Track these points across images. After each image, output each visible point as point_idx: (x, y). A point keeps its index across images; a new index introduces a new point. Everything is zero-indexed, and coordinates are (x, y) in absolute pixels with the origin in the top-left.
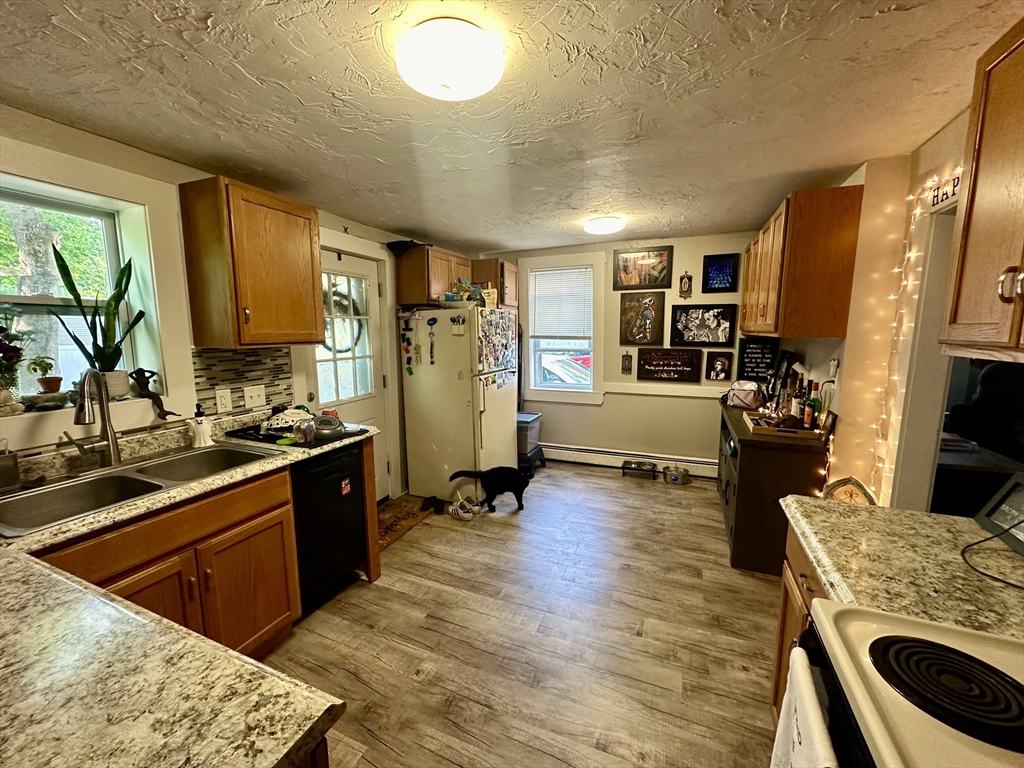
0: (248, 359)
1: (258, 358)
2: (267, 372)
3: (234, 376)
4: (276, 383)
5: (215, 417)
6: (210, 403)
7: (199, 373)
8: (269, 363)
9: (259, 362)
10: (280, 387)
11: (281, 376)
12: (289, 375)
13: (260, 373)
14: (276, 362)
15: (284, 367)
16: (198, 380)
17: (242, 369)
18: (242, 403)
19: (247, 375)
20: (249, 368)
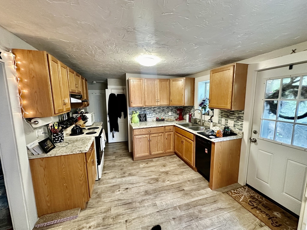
0: (231, 112)
1: (234, 113)
2: (236, 118)
3: (227, 116)
4: (238, 121)
5: (221, 125)
6: (220, 121)
7: (220, 114)
8: (237, 115)
9: (234, 114)
10: (239, 123)
11: (240, 120)
12: (243, 120)
13: (233, 117)
14: (239, 115)
15: (241, 117)
16: (219, 115)
17: (229, 115)
18: (227, 124)
19: (230, 117)
20: (230, 115)
